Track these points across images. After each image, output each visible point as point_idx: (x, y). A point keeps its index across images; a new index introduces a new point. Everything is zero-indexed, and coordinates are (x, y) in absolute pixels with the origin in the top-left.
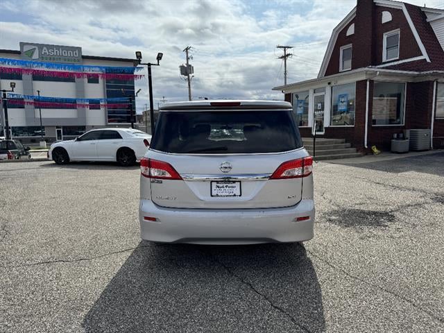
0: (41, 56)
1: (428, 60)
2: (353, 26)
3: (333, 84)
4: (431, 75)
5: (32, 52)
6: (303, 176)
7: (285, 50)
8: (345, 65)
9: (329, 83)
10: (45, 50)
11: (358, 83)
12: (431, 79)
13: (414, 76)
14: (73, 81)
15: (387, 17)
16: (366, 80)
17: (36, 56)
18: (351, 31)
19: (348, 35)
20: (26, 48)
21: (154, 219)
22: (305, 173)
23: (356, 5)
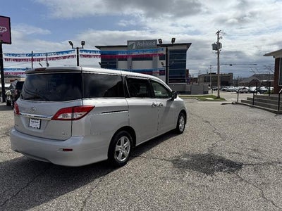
0: (137, 47)
5: (132, 45)
6: (73, 119)
10: (139, 44)
14: (152, 59)
17: (134, 47)
20: (130, 43)
22: (75, 117)
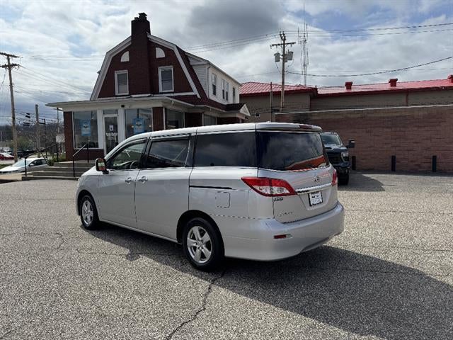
1: (199, 96)
2: (127, 54)
3: (127, 107)
4: (202, 108)
7: (9, 60)
8: (122, 89)
9: (123, 106)
11: (155, 109)
12: (200, 111)
13: (189, 108)
15: (160, 54)
16: (161, 108)
18: (125, 58)
19: (122, 61)
21: (284, 236)
23: (130, 35)
